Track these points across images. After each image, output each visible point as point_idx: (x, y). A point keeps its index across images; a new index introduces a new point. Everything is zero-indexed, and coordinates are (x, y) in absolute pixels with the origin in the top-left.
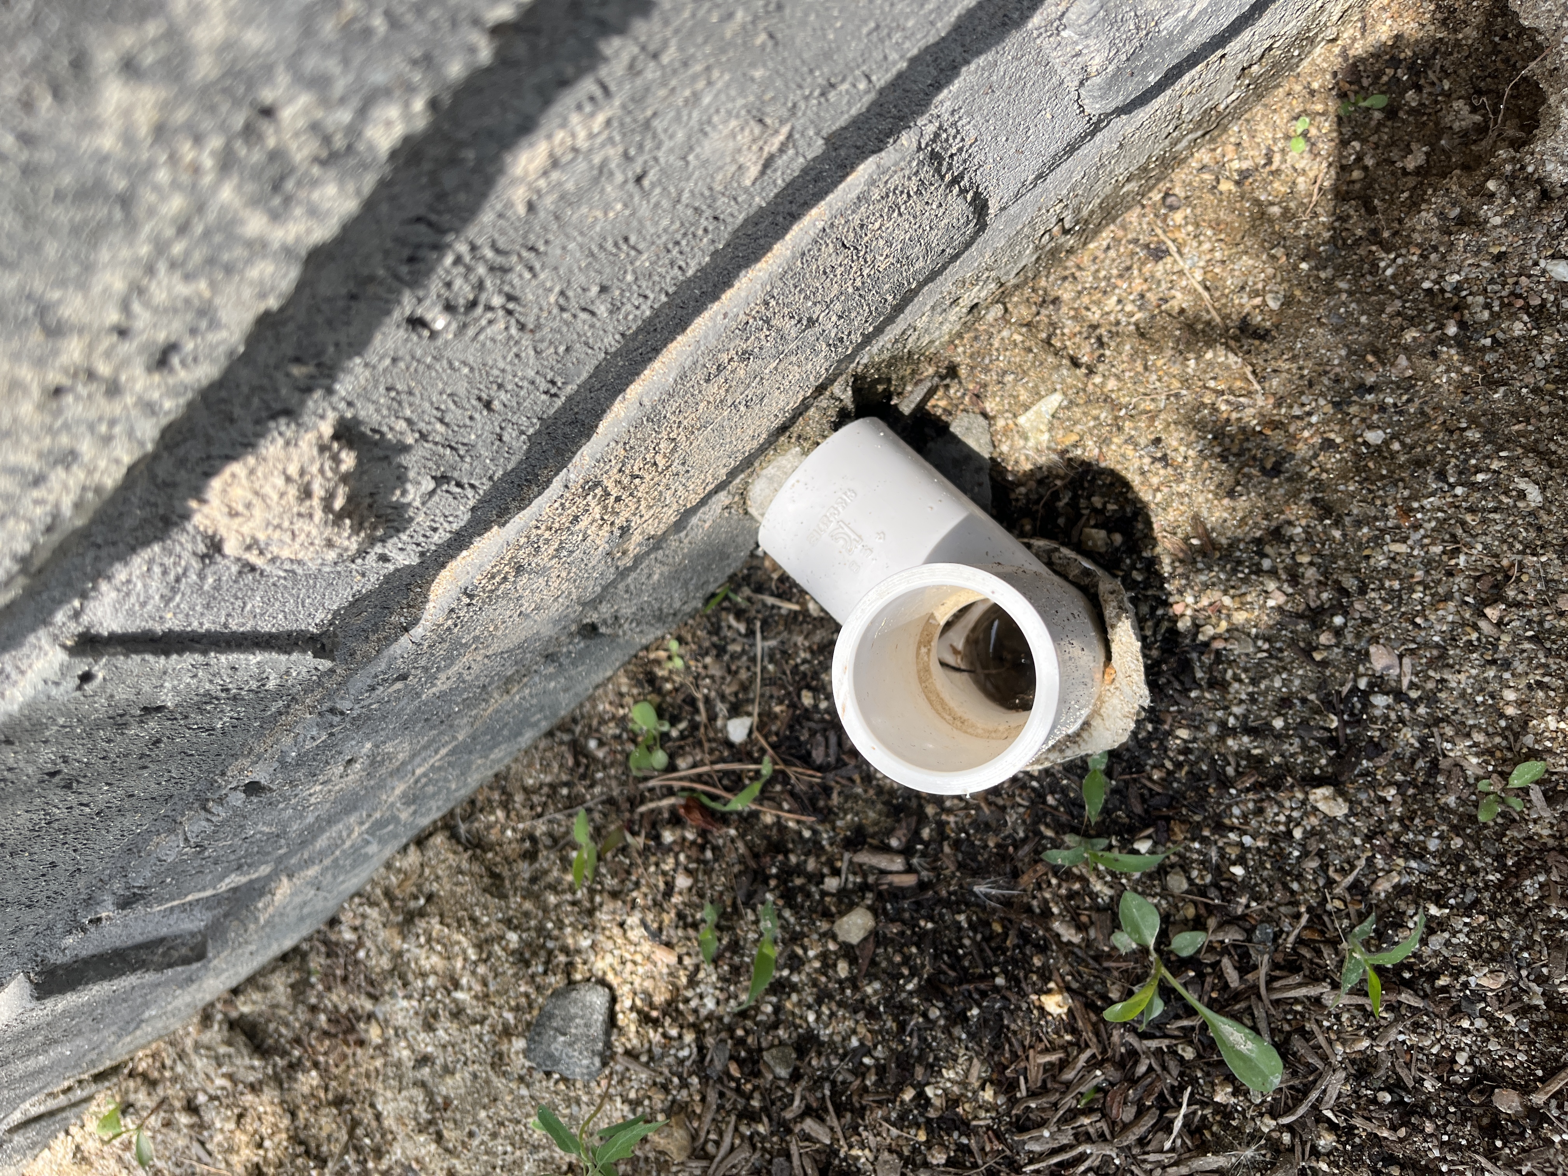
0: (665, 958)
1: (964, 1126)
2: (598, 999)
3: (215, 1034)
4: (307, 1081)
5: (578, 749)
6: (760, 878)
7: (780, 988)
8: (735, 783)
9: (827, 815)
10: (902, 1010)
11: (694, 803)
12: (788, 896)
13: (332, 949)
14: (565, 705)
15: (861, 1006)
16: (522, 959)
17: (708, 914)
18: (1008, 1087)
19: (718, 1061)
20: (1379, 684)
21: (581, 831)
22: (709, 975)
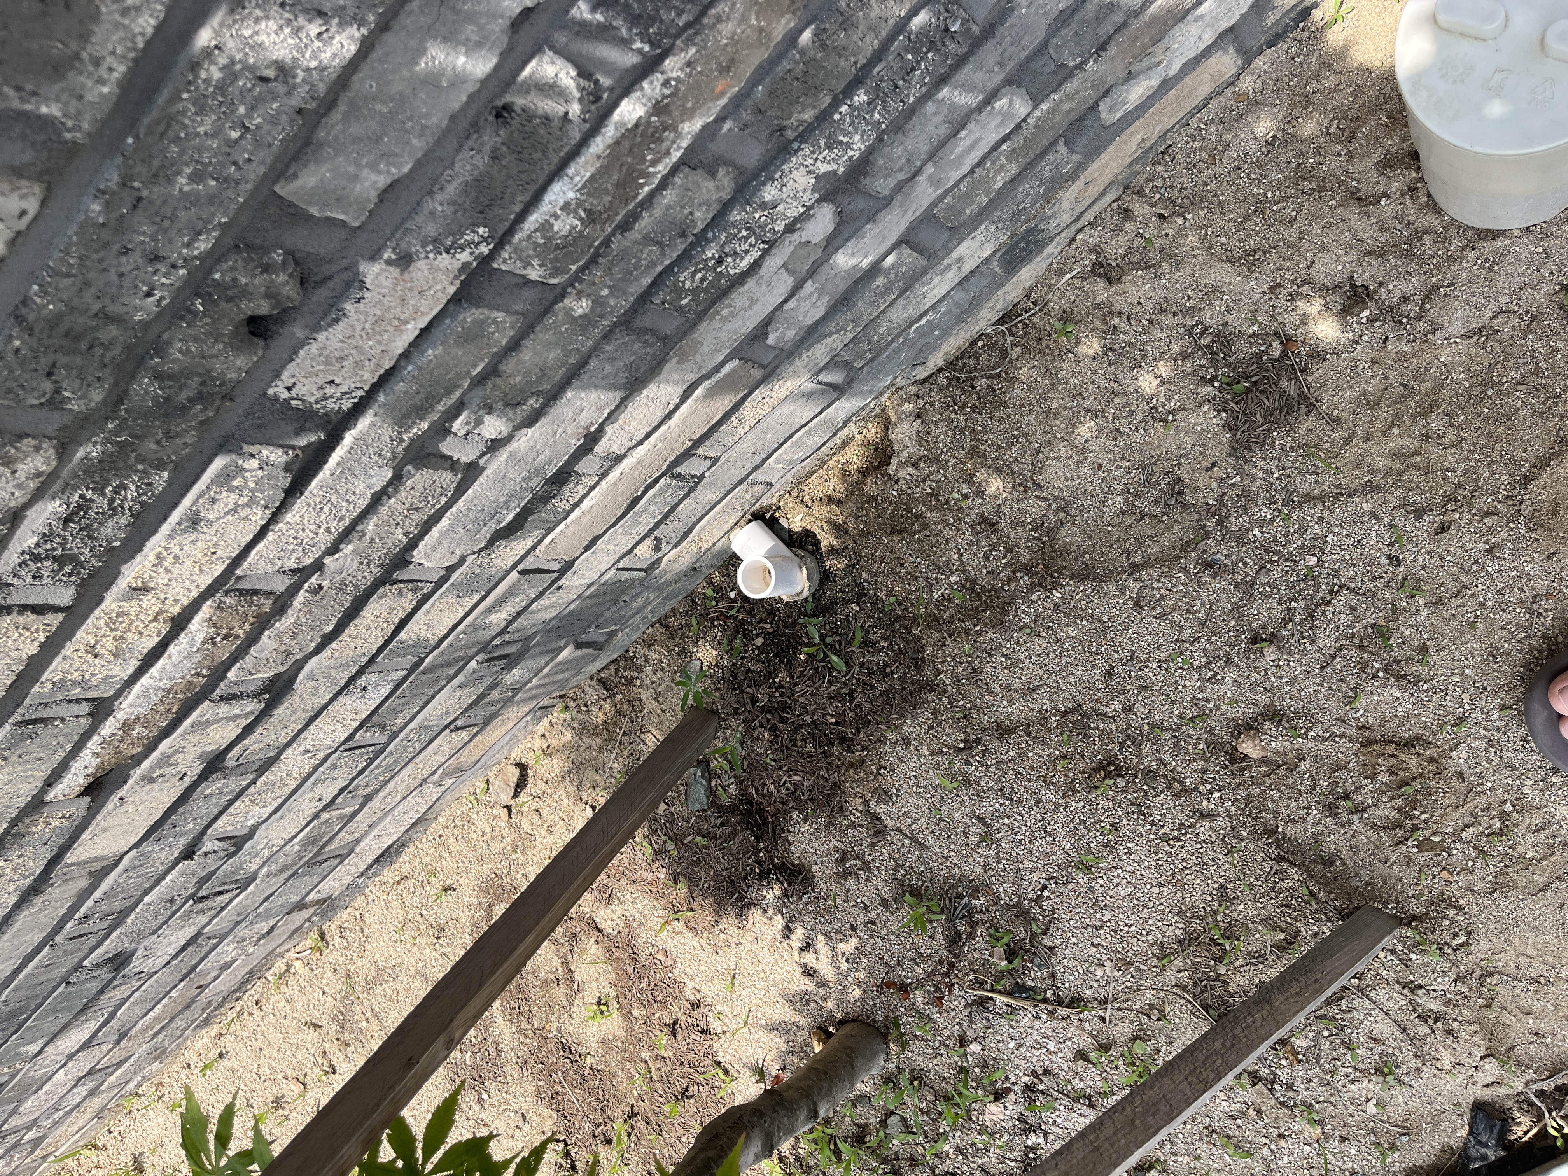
0: (715, 653)
1: (782, 687)
2: (698, 663)
3: (594, 683)
4: (619, 697)
5: (693, 601)
6: (738, 632)
7: (743, 658)
8: (732, 608)
9: (754, 616)
10: (769, 661)
11: (722, 614)
12: (744, 636)
13: (626, 659)
14: (690, 589)
15: (761, 661)
16: (678, 654)
17: (725, 641)
18: (792, 677)
19: (727, 676)
20: (866, 581)
21: (694, 622)
22: (726, 656)
